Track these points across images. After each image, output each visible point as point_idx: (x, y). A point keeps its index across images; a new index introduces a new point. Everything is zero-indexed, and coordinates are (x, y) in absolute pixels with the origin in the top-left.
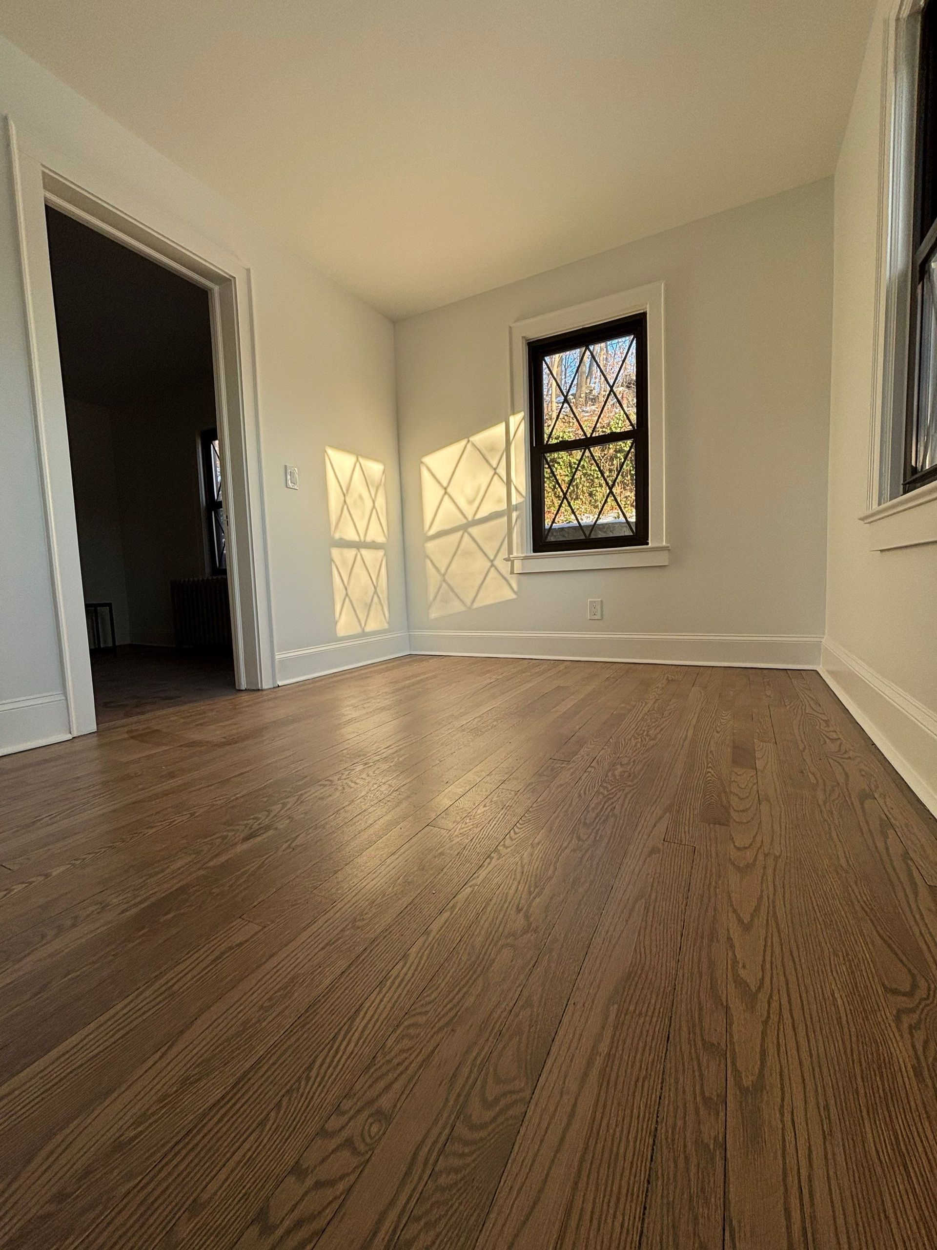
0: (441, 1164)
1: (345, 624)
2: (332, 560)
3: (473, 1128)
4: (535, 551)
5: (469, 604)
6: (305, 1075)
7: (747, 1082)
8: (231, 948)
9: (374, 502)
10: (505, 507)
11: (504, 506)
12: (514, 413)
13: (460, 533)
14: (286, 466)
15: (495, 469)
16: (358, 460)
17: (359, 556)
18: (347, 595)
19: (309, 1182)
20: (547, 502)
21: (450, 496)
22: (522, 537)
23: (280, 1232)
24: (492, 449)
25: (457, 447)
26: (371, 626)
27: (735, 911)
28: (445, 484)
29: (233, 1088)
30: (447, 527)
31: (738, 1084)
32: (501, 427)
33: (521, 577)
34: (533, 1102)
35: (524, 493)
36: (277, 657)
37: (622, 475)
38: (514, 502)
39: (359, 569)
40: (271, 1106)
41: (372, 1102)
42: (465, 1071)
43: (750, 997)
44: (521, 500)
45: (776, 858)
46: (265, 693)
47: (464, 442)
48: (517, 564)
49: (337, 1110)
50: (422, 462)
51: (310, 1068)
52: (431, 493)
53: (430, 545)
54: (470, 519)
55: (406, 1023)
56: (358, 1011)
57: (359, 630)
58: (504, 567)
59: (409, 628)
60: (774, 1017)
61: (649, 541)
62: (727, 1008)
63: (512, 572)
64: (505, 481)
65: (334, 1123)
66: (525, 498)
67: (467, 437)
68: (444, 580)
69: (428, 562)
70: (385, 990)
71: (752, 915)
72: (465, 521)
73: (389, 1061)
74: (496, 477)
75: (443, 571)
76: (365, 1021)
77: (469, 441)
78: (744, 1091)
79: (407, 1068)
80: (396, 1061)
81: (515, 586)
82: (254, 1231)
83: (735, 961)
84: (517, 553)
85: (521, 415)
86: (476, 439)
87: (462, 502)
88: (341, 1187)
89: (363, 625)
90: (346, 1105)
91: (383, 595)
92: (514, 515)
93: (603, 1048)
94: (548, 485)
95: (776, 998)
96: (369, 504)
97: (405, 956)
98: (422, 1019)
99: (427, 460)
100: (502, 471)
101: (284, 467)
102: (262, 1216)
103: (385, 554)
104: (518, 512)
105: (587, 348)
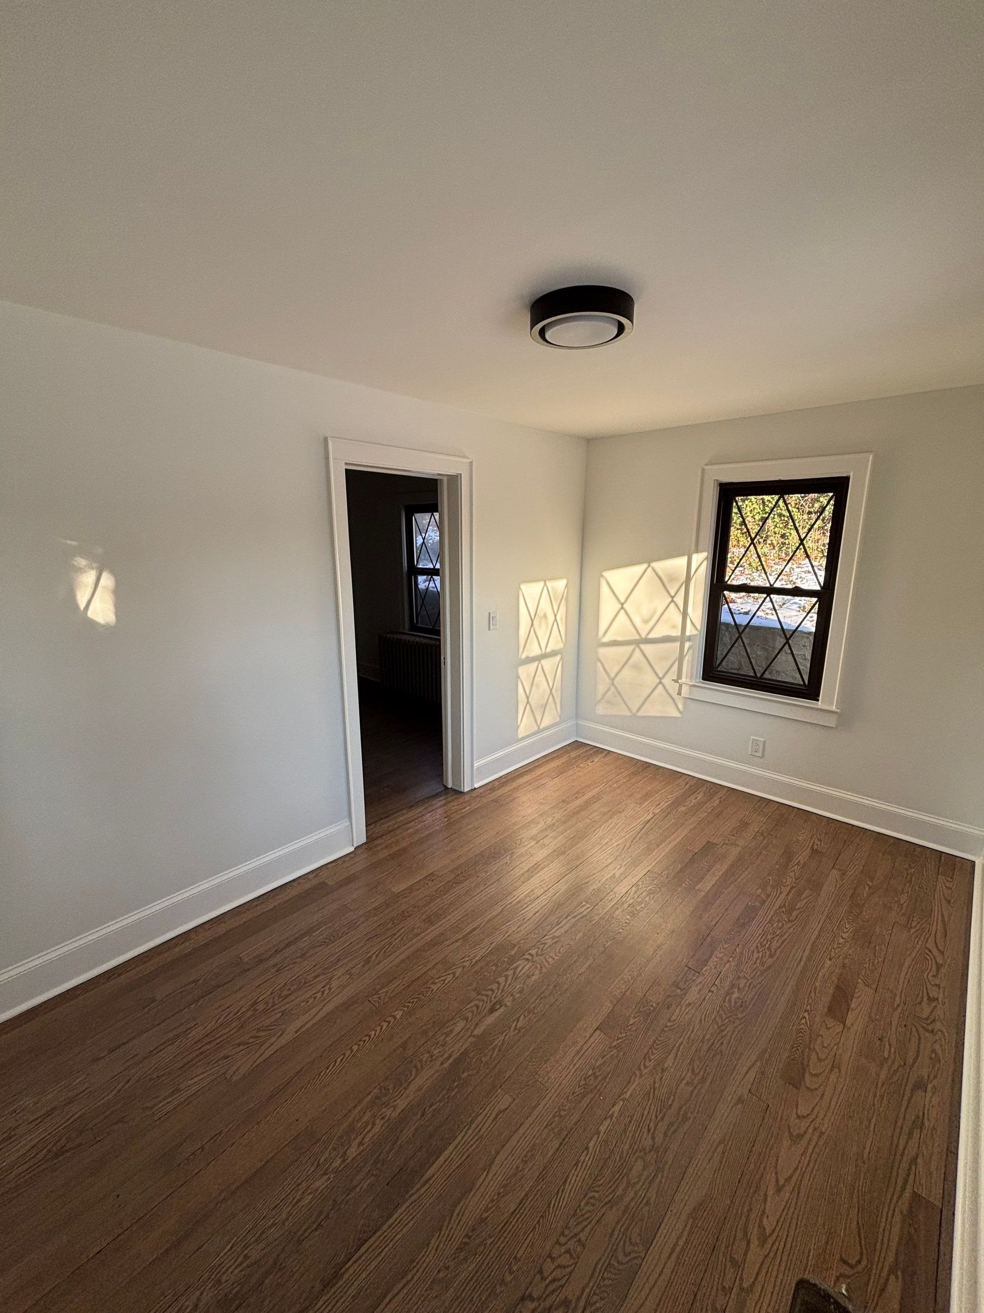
0: (605, 1275)
1: (525, 725)
2: (519, 677)
3: (618, 1262)
4: (704, 679)
5: (634, 710)
6: (547, 1210)
7: (745, 1285)
9: (555, 616)
10: (679, 634)
11: (677, 633)
12: (697, 551)
13: (630, 648)
14: (489, 613)
15: (672, 597)
16: (545, 584)
17: (540, 666)
18: (528, 702)
19: (556, 1264)
21: (626, 612)
22: (692, 666)
23: (547, 1281)
24: (672, 579)
25: (640, 568)
26: (546, 722)
27: (776, 1173)
28: (622, 601)
29: (520, 1205)
30: (620, 639)
31: (741, 1284)
32: (683, 561)
33: (689, 702)
34: (645, 1260)
35: (699, 627)
36: (475, 765)
38: (688, 633)
39: (540, 678)
40: (535, 1222)
41: (576, 1235)
42: (616, 1233)
43: (763, 1239)
44: (695, 632)
45: (822, 1133)
46: (467, 797)
47: (644, 566)
48: (685, 689)
49: (563, 1234)
50: (603, 576)
51: (549, 1206)
52: (608, 606)
53: (602, 651)
54: (643, 636)
55: (589, 1195)
56: (566, 1180)
57: (536, 728)
58: (673, 688)
59: (577, 716)
60: (772, 1255)
61: (820, 699)
62: (749, 1242)
63: (679, 693)
64: (682, 610)
65: (563, 1240)
66: (700, 632)
67: (649, 562)
68: (613, 684)
69: (599, 664)
70: (579, 1168)
71: (786, 1180)
72: (637, 637)
73: (583, 1215)
74: (673, 604)
75: (612, 675)
76: (570, 1187)
77: (649, 566)
78: (742, 1289)
79: (591, 1221)
80: (586, 1216)
81: (680, 707)
82: (538, 1277)
83: (764, 1212)
84: (686, 678)
85: (705, 555)
86: (658, 565)
87: (637, 620)
88: (568, 1270)
89: (539, 723)
90: (566, 1232)
91: (557, 695)
92: (687, 645)
93: (681, 1243)
95: (777, 1244)
96: (551, 618)
97: (587, 1148)
98: (597, 1195)
99: (607, 574)
100: (680, 599)
101: (488, 614)
102: (541, 1272)
103: (561, 658)
104: (691, 643)
105: (782, 496)
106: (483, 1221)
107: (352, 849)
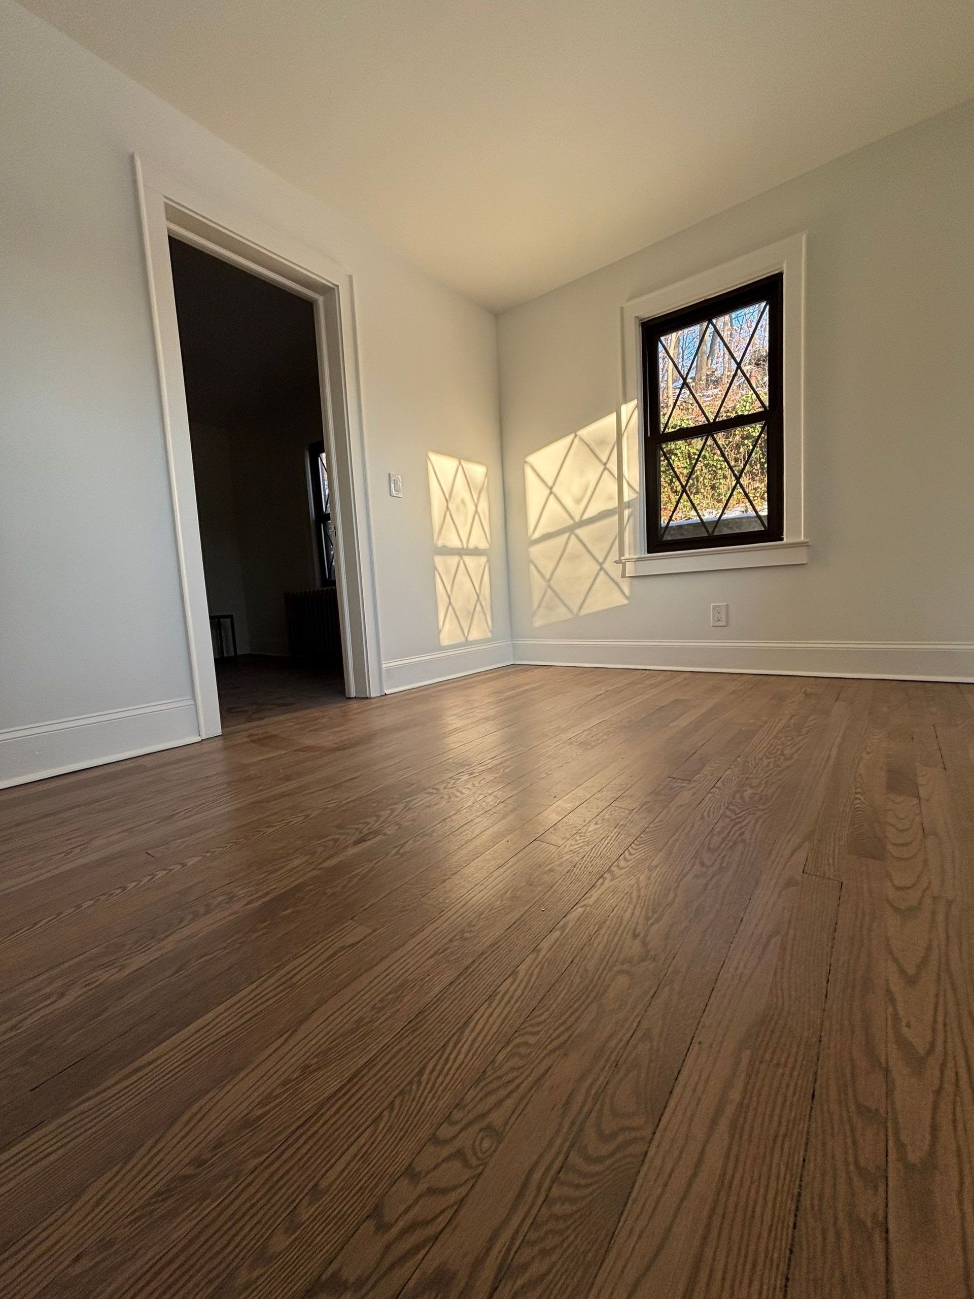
0: (556, 1191)
1: (448, 633)
2: (435, 568)
3: (589, 1159)
4: (649, 552)
5: (575, 610)
6: (416, 1079)
7: (913, 1157)
8: (343, 948)
9: (476, 506)
10: (616, 505)
11: (614, 504)
12: (626, 401)
13: (566, 535)
14: (389, 474)
15: (605, 464)
16: (460, 463)
17: (462, 562)
18: (450, 603)
19: (422, 1187)
20: (664, 497)
21: (556, 496)
22: (634, 534)
23: (395, 1230)
24: (602, 442)
25: (564, 443)
26: (474, 635)
27: (895, 960)
28: (550, 484)
29: (349, 1081)
30: (551, 530)
31: (902, 1158)
32: (613, 418)
33: (635, 581)
34: (655, 1142)
35: (637, 489)
36: (384, 666)
37: (750, 465)
38: (626, 498)
39: (462, 577)
40: (384, 1105)
41: (483, 1116)
42: (579, 1098)
43: (918, 1064)
44: (634, 496)
46: (373, 701)
47: (571, 437)
48: (630, 567)
49: (448, 1118)
50: (526, 462)
51: (421, 1073)
52: (535, 494)
53: (534, 550)
54: (577, 519)
55: (517, 1041)
56: (466, 1023)
57: (463, 639)
58: (615, 571)
59: (513, 636)
60: (949, 1088)
61: (785, 537)
62: (887, 1072)
63: (623, 576)
64: (616, 476)
65: (445, 1132)
66: (639, 493)
67: (574, 431)
68: (550, 587)
69: (532, 568)
70: (494, 1005)
71: (918, 967)
72: (571, 522)
73: (499, 1078)
74: (606, 472)
75: (548, 576)
76: (474, 1034)
77: (576, 435)
78: (910, 1168)
79: (518, 1086)
80: (506, 1079)
81: (627, 591)
82: (370, 1225)
83: (896, 1018)
84: (629, 554)
85: (635, 402)
86: (584, 432)
87: (568, 502)
88: (454, 1196)
89: (466, 634)
90: (457, 1115)
91: (486, 603)
92: (626, 513)
93: (735, 1095)
94: (664, 479)
95: (950, 1065)
96: (471, 508)
97: (514, 973)
98: (532, 1040)
99: (531, 459)
100: (613, 466)
101: (387, 476)
102: (376, 1212)
103: (488, 561)
104: (630, 510)
105: (710, 322)
106: (248, 1123)
107: (198, 739)
